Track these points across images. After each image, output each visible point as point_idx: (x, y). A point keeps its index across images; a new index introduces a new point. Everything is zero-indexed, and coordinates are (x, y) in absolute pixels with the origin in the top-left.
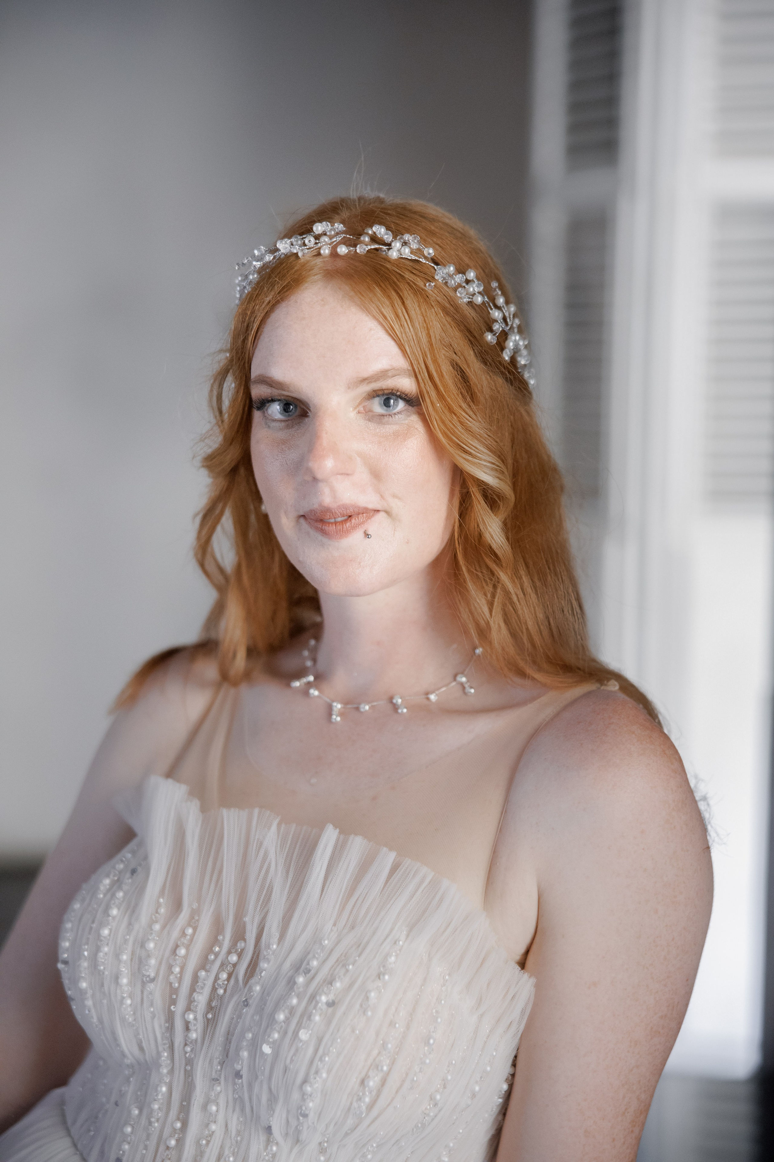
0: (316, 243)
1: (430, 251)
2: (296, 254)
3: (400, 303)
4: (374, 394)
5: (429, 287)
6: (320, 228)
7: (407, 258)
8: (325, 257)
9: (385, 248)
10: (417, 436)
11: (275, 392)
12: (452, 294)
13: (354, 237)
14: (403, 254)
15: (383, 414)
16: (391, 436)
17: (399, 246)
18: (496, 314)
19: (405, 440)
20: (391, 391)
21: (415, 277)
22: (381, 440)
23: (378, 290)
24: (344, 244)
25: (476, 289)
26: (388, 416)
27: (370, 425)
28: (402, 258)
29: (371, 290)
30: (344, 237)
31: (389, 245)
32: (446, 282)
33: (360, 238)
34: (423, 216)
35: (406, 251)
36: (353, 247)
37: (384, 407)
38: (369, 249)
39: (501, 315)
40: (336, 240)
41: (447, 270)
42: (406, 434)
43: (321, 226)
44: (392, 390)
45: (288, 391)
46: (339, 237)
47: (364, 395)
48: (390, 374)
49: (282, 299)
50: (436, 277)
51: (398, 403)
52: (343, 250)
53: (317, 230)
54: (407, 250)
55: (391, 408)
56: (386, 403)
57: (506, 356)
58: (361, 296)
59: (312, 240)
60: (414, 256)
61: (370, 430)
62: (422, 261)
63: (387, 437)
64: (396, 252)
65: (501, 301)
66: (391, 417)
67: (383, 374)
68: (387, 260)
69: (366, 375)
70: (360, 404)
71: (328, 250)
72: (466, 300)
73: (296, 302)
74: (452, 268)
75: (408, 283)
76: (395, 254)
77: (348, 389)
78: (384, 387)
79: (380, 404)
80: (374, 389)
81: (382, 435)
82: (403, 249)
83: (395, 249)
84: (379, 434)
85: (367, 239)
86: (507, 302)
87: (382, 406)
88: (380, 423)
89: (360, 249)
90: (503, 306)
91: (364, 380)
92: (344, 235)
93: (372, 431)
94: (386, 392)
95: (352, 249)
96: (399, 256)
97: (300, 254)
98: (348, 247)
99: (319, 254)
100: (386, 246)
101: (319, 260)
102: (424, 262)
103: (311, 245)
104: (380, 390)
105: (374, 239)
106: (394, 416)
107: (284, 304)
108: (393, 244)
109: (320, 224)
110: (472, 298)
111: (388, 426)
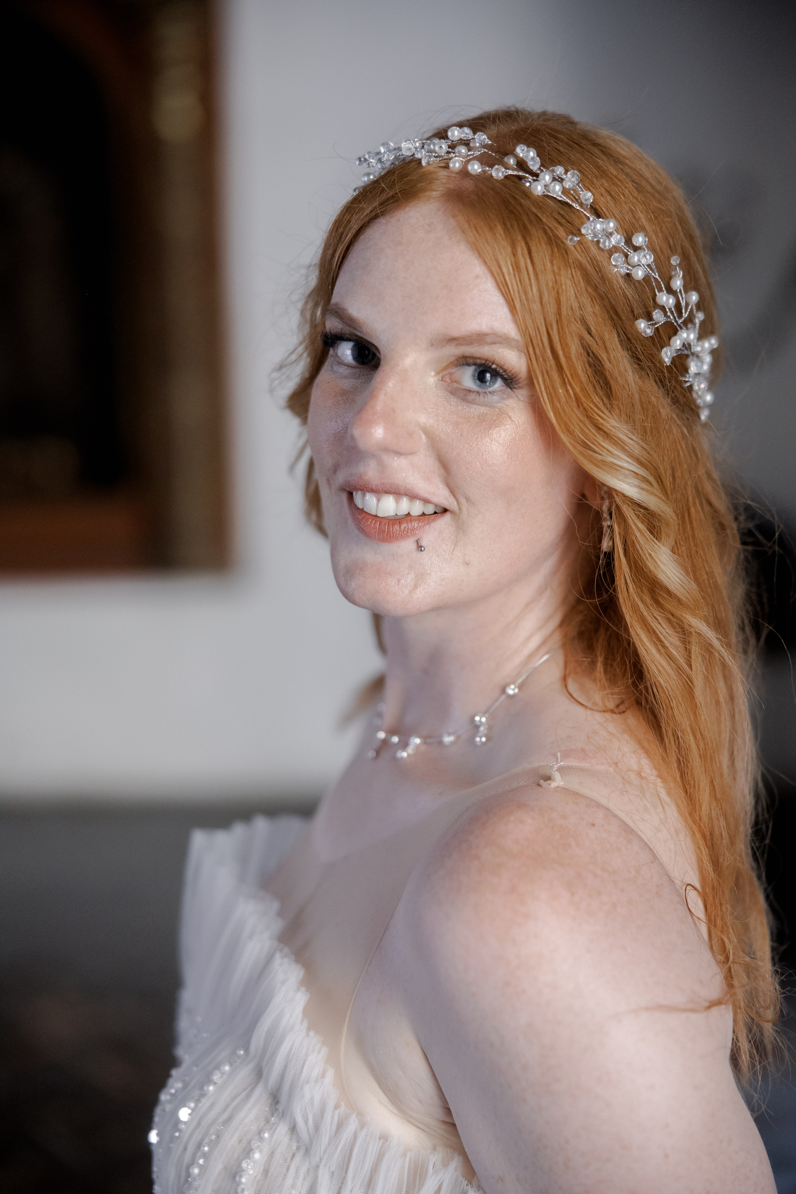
0: (448, 152)
1: (588, 196)
2: (419, 161)
3: (526, 251)
4: (464, 361)
5: (571, 241)
6: (456, 133)
7: (555, 198)
8: (452, 172)
9: (530, 178)
10: (508, 426)
11: (347, 330)
12: (601, 258)
13: (497, 156)
14: (551, 191)
15: (470, 389)
16: (475, 418)
17: (549, 180)
18: (666, 299)
19: (490, 427)
20: (484, 362)
21: (557, 225)
22: (459, 421)
23: (500, 229)
24: (479, 161)
25: (644, 261)
26: (475, 393)
27: (452, 400)
28: (547, 196)
29: (491, 229)
30: (485, 152)
31: (537, 175)
32: (598, 242)
33: (503, 158)
34: (606, 151)
35: (556, 189)
36: (489, 167)
37: (478, 382)
38: (509, 175)
39: (672, 301)
40: (473, 154)
41: (605, 226)
42: (495, 421)
43: (458, 131)
44: (486, 360)
45: (360, 332)
46: (479, 151)
47: (452, 359)
48: (488, 340)
49: (383, 214)
50: (583, 231)
51: (496, 380)
52: (476, 168)
53: (453, 135)
54: (558, 188)
55: (488, 384)
56: (481, 378)
57: (667, 356)
58: (475, 233)
59: (443, 146)
60: (566, 197)
61: (451, 405)
62: (574, 206)
63: (468, 419)
64: (541, 187)
65: (678, 283)
66: (478, 395)
67: (480, 338)
68: (527, 194)
69: (456, 333)
70: (445, 369)
71: (459, 164)
72: (623, 271)
73: (399, 221)
74: (612, 225)
75: (544, 230)
76: (539, 188)
77: (431, 346)
78: (478, 355)
79: (474, 376)
80: (465, 355)
81: (463, 415)
82: (553, 184)
83: (543, 182)
84: (461, 412)
85: (512, 161)
86: (687, 288)
87: (475, 379)
88: (464, 399)
89: (498, 173)
90: (680, 291)
91: (452, 340)
92: (485, 150)
93: (452, 407)
94: (478, 361)
95: (487, 169)
96: (544, 192)
97: (424, 163)
98: (484, 166)
99: (447, 167)
100: (533, 176)
101: (443, 173)
102: (578, 208)
103: (442, 152)
104: (471, 357)
105: (522, 165)
106: (484, 395)
107: (382, 220)
108: (541, 176)
109: (458, 128)
110: (632, 270)
111: (475, 406)
